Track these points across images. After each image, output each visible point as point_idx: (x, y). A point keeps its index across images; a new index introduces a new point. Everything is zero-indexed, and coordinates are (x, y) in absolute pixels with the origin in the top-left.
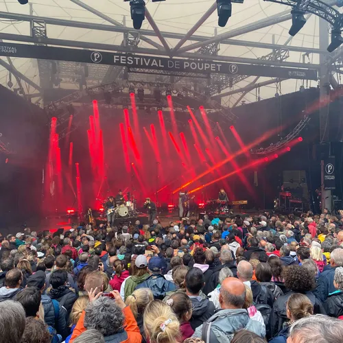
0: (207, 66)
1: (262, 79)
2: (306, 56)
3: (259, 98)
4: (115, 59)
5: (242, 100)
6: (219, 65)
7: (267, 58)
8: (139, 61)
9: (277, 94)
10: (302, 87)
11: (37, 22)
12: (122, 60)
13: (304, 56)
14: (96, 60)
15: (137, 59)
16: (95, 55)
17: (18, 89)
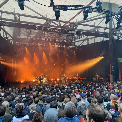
0: (73, 32)
1: (90, 37)
2: (105, 30)
3: (88, 43)
4: (43, 29)
5: (82, 44)
6: (77, 32)
7: (92, 30)
8: (51, 29)
9: (95, 42)
10: (103, 40)
11: (17, 15)
12: (45, 29)
13: (104, 30)
14: (36, 29)
15: (50, 29)
16: (36, 27)
17: (6, 38)
